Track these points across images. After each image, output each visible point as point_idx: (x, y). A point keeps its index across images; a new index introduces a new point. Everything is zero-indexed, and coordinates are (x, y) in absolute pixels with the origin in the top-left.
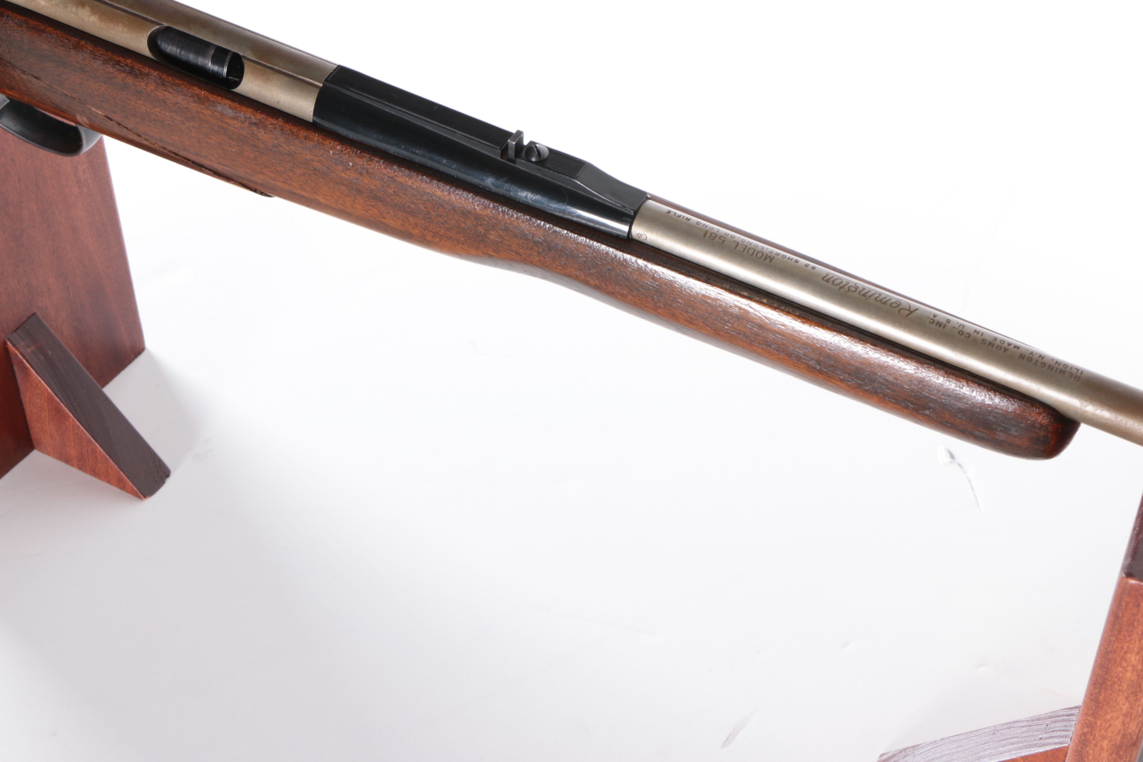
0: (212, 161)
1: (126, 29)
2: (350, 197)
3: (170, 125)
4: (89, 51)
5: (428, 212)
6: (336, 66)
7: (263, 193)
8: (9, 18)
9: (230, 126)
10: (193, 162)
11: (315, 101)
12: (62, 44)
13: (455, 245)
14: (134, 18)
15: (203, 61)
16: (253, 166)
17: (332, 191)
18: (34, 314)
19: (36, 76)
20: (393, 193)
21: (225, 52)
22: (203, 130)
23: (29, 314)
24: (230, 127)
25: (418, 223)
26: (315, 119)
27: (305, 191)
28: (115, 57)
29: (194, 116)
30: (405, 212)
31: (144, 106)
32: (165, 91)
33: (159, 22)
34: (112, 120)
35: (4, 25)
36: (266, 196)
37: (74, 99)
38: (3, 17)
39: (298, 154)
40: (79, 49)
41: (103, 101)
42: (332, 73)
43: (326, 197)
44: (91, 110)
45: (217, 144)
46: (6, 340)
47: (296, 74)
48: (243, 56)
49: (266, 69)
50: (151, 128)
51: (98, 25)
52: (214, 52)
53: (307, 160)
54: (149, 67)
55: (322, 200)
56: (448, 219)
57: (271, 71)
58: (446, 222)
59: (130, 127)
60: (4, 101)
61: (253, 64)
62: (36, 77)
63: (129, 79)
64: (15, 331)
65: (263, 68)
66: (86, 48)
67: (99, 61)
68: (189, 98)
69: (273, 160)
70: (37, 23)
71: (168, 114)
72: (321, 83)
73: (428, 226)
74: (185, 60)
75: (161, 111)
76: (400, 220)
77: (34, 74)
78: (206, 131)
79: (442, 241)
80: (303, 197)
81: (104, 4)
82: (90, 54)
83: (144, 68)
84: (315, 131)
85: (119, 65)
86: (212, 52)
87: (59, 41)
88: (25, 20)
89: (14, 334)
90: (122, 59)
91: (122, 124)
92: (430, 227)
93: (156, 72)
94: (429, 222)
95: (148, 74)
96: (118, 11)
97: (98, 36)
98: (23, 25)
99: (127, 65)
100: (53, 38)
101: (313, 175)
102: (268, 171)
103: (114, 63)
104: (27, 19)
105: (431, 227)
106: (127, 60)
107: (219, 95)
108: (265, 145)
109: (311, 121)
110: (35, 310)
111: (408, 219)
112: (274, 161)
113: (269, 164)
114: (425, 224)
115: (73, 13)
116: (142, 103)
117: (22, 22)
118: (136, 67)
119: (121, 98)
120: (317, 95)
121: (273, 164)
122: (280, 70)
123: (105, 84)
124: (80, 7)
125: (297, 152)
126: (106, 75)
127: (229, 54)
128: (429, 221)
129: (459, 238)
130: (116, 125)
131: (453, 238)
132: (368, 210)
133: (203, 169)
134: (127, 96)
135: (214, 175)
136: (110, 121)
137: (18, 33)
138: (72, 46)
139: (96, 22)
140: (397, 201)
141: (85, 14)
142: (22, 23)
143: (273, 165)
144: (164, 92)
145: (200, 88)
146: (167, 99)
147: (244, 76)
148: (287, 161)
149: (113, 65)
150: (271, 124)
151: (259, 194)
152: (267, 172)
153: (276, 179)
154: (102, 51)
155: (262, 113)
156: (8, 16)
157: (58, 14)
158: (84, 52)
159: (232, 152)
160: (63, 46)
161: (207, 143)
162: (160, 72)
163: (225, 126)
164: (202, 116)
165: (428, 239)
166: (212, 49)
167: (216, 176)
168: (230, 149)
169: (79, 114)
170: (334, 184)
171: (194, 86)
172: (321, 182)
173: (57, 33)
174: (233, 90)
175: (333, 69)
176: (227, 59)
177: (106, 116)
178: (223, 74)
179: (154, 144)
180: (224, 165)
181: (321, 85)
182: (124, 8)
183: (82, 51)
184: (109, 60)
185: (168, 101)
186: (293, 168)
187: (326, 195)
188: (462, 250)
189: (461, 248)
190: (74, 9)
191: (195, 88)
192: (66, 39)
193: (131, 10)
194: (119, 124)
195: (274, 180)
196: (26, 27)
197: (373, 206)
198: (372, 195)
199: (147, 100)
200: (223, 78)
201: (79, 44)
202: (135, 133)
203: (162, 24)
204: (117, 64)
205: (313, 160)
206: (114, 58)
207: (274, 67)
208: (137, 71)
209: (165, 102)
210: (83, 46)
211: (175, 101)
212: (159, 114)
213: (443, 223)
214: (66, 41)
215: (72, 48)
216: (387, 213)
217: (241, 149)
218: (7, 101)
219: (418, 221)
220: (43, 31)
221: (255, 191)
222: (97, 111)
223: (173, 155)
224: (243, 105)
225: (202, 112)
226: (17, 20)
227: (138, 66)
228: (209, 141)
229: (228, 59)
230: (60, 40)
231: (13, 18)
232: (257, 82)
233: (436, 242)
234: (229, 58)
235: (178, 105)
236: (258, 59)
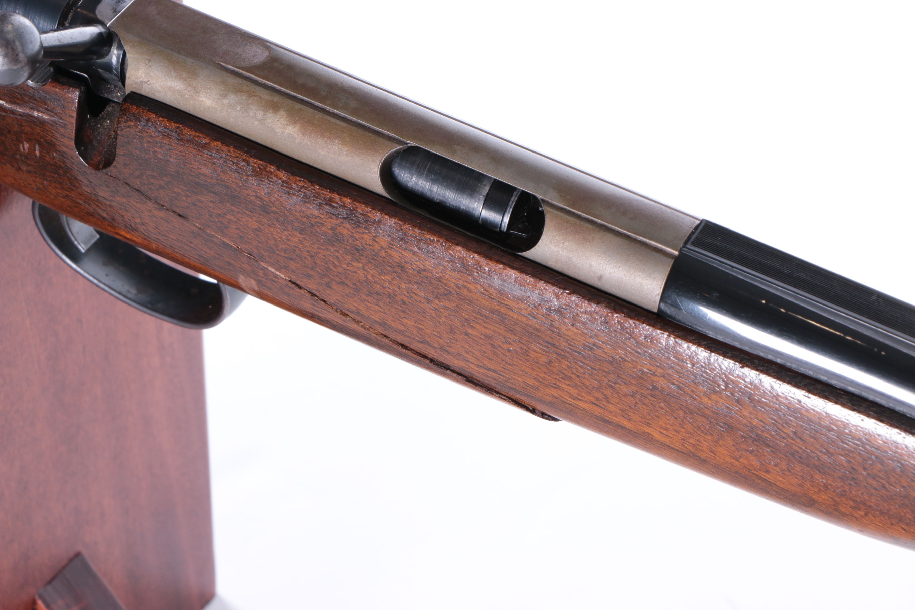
0: (468, 361)
1: (345, 149)
2: (712, 435)
3: (404, 303)
4: (280, 181)
5: (852, 468)
6: (698, 222)
7: (546, 415)
8: (150, 124)
9: (512, 310)
10: (432, 361)
11: (666, 278)
12: (235, 167)
13: (892, 524)
14: (361, 132)
15: (470, 203)
16: (542, 375)
17: (680, 424)
18: (78, 555)
19: (181, 213)
20: (791, 434)
21: (509, 190)
22: (463, 314)
23: (71, 554)
24: (511, 314)
25: (830, 484)
26: (662, 306)
27: (629, 420)
28: (324, 192)
29: (451, 292)
30: (808, 466)
31: (364, 270)
32: (405, 249)
33: (402, 139)
34: (300, 288)
35: (139, 134)
36: (549, 420)
37: (241, 251)
38: (140, 121)
39: (629, 362)
40: (263, 178)
41: (291, 259)
42: (692, 233)
43: (665, 432)
44: (268, 270)
45: (483, 337)
46: (37, 597)
47: (634, 233)
48: (542, 200)
49: (582, 223)
50: (368, 304)
51: (297, 141)
52: (489, 190)
53: (643, 373)
54: (382, 211)
55: (657, 436)
56: (888, 483)
57: (590, 227)
58: (884, 487)
59: (331, 300)
60: (92, 236)
61: (559, 213)
62: (180, 216)
63: (344, 228)
64: (50, 582)
65: (578, 222)
66: (276, 176)
67: (295, 197)
68: (447, 264)
69: (579, 368)
70: (197, 134)
71: (403, 286)
72: (676, 250)
73: (847, 490)
74: (438, 201)
75: (392, 280)
76: (796, 478)
77: (177, 211)
78: (466, 317)
79: (870, 515)
80: (623, 428)
81: (311, 108)
82: (282, 186)
83: (374, 212)
84: (663, 328)
85: (330, 205)
86: (486, 189)
87: (231, 163)
88: (177, 127)
89: (49, 588)
90: (337, 197)
91: (318, 294)
92: (851, 492)
93: (393, 220)
94: (850, 485)
95: (379, 222)
96: (333, 120)
97: (296, 157)
98: (172, 136)
99: (344, 206)
100: (221, 157)
101: (649, 397)
102: (568, 385)
103: (321, 201)
104: (181, 126)
105: (853, 492)
106: (345, 199)
107: (499, 262)
108: (570, 345)
109: (655, 310)
110: (80, 548)
111: (812, 477)
112: (581, 370)
113: (573, 373)
114: (842, 486)
115: (256, 119)
116: (361, 265)
117: (170, 131)
118: (360, 211)
119: (324, 256)
120: (669, 269)
121: (579, 374)
122: (605, 226)
123: (300, 233)
124: (271, 111)
125: (627, 359)
126: (304, 220)
127: (515, 193)
128: (852, 483)
129: (903, 514)
130: (308, 295)
131: (891, 513)
132: (741, 457)
133: (449, 372)
134: (337, 254)
135: (467, 383)
136: (297, 289)
137: (161, 147)
138: (252, 172)
139: (296, 136)
140: (797, 449)
141: (278, 123)
142: (170, 133)
143: (578, 376)
144: (403, 252)
145: (468, 248)
146: (407, 263)
147: (544, 233)
148: (605, 372)
149: (320, 205)
150: (586, 312)
151: (538, 416)
152: (564, 386)
153: (580, 397)
154: (304, 181)
155: (573, 293)
156: (148, 120)
157: (232, 120)
158: (272, 182)
159: (509, 351)
160: (236, 171)
161: (466, 334)
162: (399, 220)
163: (503, 310)
164: (465, 292)
165: (843, 510)
166: (485, 185)
167: (470, 384)
168: (505, 346)
169: (243, 275)
170: (685, 413)
171: (457, 244)
172: (662, 408)
173: (229, 152)
174: (521, 254)
175: (694, 227)
176: (511, 203)
177: (290, 281)
178: (503, 225)
179: (368, 329)
180: (489, 370)
181: (676, 253)
182: (343, 114)
183: (268, 180)
184: (314, 196)
185: (408, 266)
186: (615, 383)
187: (666, 429)
188: (904, 532)
189: (903, 529)
190: (260, 114)
191: (459, 248)
192: (244, 160)
193: (354, 119)
194: (313, 295)
195: (575, 398)
196: (178, 139)
197: (751, 452)
198: (753, 435)
199: (370, 262)
200: (501, 232)
201: (265, 169)
202: (338, 310)
203: (407, 144)
204: (326, 204)
205: (654, 374)
206: (323, 194)
207: (596, 220)
208: (360, 216)
209: (402, 268)
210: (271, 173)
211: (422, 267)
212: (387, 285)
213: (878, 488)
214: (243, 163)
215: (252, 176)
216: (776, 465)
217: (525, 347)
218: (95, 236)
219: (830, 482)
220: (204, 147)
221: (533, 411)
222: (278, 273)
223: (400, 348)
224: (541, 279)
225: (465, 287)
226: (163, 128)
227: (362, 208)
228: (470, 331)
229: (513, 202)
230: (232, 161)
231: (157, 124)
232: (567, 243)
233: (857, 516)
234: (514, 199)
235: (424, 273)
236: (568, 207)
